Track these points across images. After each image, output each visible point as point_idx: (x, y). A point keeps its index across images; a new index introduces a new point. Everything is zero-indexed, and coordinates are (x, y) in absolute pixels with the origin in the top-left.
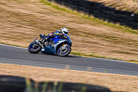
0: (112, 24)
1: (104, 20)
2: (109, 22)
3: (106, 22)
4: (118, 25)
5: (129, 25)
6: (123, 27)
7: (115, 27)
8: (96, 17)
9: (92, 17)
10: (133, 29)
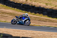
0: (13, 8)
1: (10, 7)
2: (12, 8)
3: (11, 8)
4: (16, 9)
5: (20, 9)
6: (18, 10)
7: (15, 10)
8: (7, 6)
9: (5, 6)
10: (22, 10)
